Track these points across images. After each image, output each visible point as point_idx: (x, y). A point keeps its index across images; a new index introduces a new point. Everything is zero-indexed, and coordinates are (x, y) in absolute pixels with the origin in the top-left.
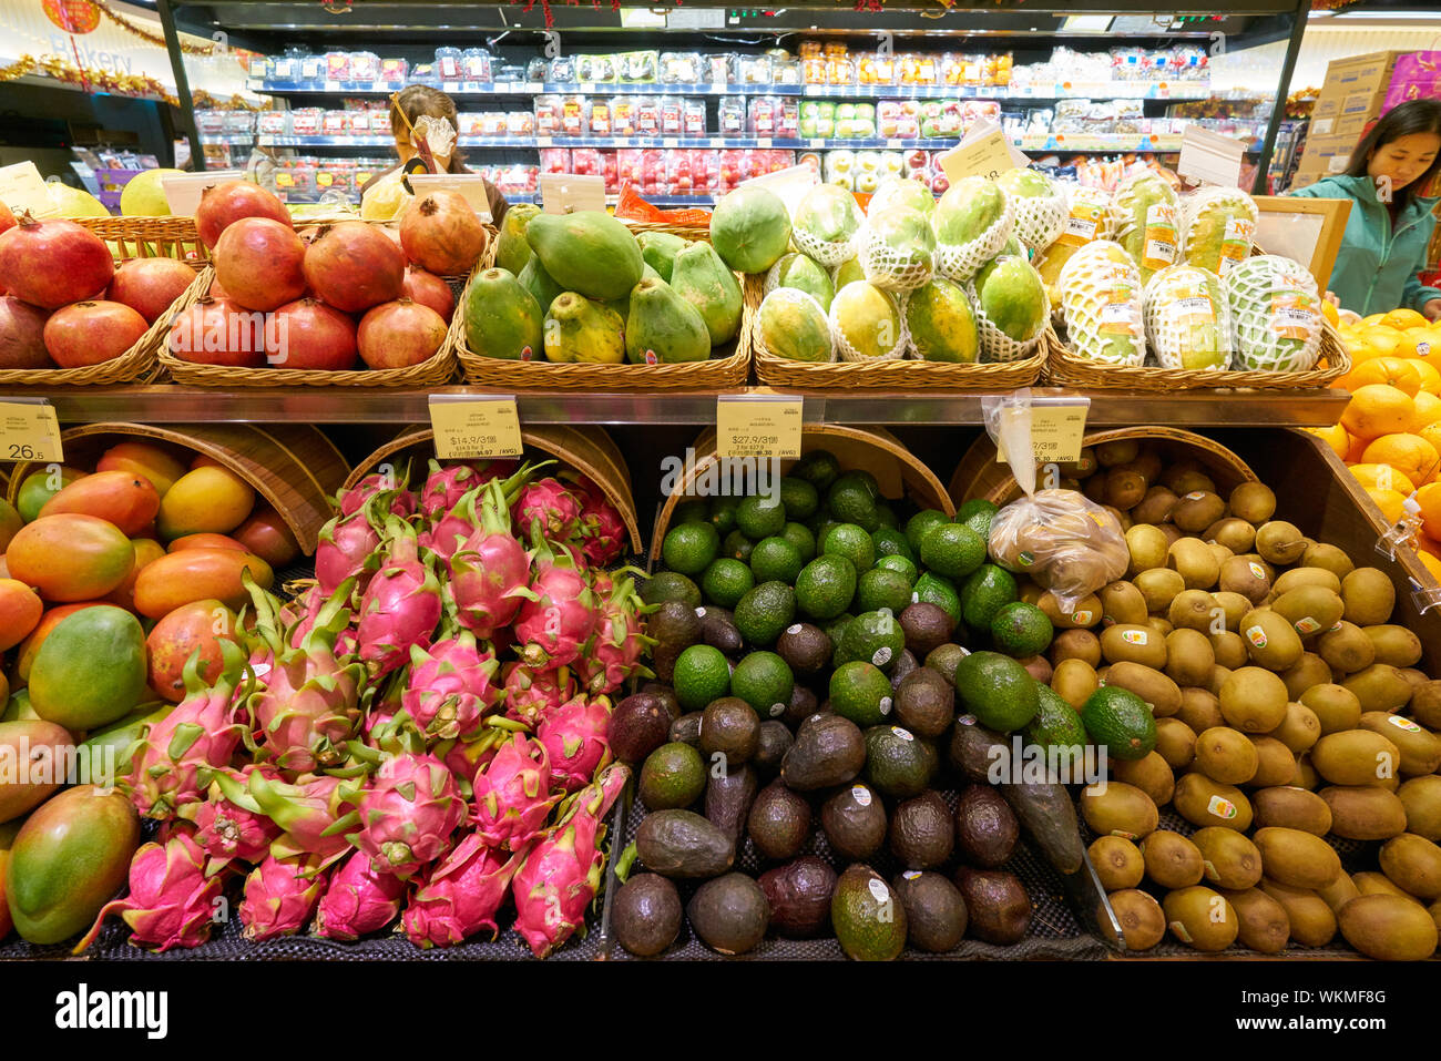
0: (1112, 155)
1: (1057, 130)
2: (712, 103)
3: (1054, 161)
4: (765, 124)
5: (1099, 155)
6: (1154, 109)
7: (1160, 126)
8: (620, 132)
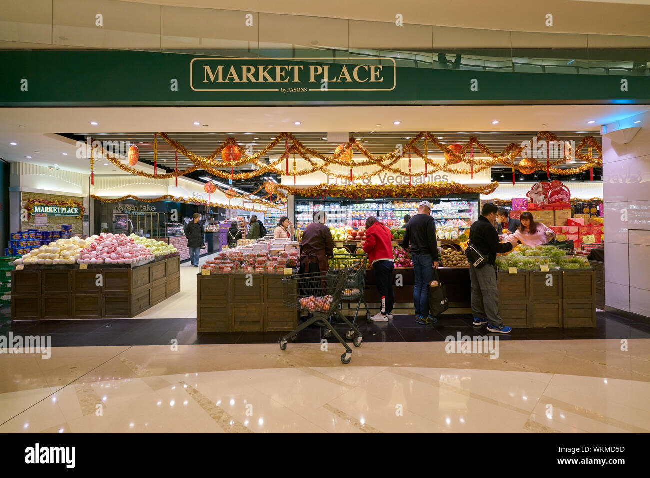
0: (455, 219)
1: (443, 215)
2: (378, 211)
3: (444, 220)
4: (389, 215)
5: (452, 219)
6: (461, 211)
7: (462, 214)
8: (362, 217)
